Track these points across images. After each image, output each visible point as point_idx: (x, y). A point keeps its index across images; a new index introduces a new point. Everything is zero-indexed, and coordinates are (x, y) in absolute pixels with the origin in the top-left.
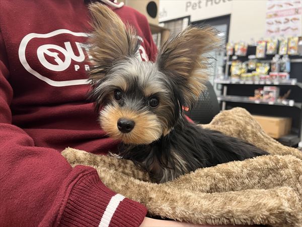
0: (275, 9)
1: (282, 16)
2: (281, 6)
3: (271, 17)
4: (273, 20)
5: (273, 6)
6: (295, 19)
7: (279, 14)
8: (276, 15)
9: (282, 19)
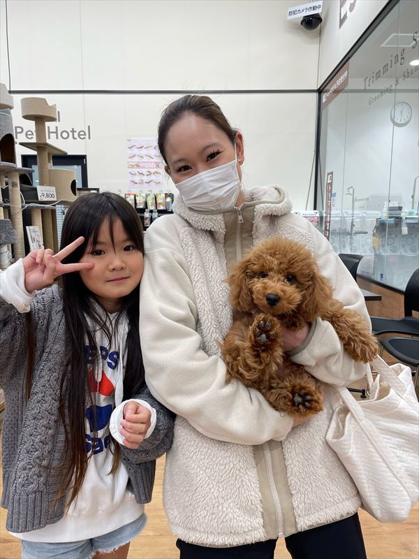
0: (136, 159)
1: (144, 167)
2: (142, 157)
3: (132, 166)
5: (134, 156)
6: (157, 173)
7: (141, 165)
8: (138, 166)
9: (145, 171)
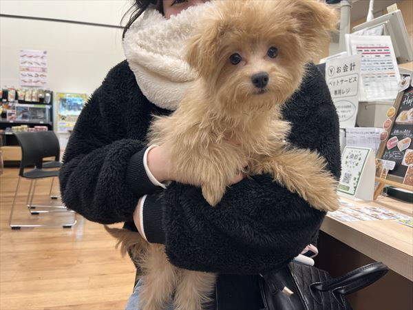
0: (27, 65)
1: (33, 71)
2: (31, 64)
3: (23, 70)
4: (26, 73)
5: (25, 62)
6: (43, 75)
7: (30, 69)
8: (28, 70)
9: (33, 74)
